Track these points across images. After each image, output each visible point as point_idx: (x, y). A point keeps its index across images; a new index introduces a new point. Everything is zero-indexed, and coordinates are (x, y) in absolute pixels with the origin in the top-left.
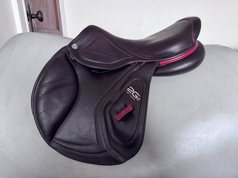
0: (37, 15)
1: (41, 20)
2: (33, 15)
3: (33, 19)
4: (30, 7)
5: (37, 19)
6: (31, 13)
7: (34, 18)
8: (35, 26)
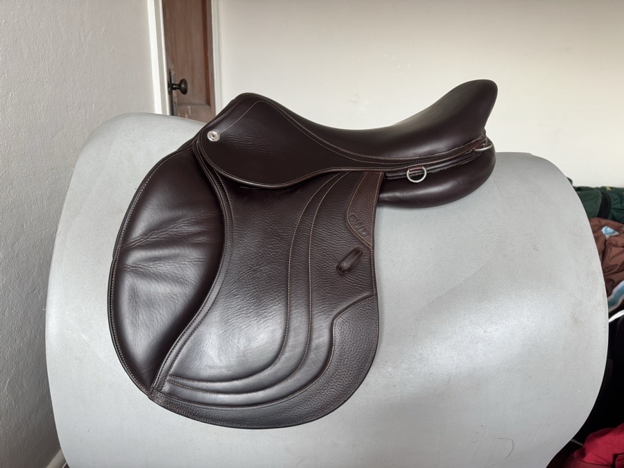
0: (180, 85)
1: (184, 92)
2: (174, 84)
3: (174, 91)
4: (172, 74)
5: (179, 91)
6: (173, 82)
7: (175, 89)
8: (175, 100)
